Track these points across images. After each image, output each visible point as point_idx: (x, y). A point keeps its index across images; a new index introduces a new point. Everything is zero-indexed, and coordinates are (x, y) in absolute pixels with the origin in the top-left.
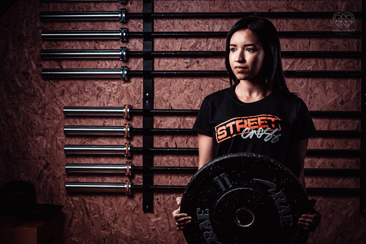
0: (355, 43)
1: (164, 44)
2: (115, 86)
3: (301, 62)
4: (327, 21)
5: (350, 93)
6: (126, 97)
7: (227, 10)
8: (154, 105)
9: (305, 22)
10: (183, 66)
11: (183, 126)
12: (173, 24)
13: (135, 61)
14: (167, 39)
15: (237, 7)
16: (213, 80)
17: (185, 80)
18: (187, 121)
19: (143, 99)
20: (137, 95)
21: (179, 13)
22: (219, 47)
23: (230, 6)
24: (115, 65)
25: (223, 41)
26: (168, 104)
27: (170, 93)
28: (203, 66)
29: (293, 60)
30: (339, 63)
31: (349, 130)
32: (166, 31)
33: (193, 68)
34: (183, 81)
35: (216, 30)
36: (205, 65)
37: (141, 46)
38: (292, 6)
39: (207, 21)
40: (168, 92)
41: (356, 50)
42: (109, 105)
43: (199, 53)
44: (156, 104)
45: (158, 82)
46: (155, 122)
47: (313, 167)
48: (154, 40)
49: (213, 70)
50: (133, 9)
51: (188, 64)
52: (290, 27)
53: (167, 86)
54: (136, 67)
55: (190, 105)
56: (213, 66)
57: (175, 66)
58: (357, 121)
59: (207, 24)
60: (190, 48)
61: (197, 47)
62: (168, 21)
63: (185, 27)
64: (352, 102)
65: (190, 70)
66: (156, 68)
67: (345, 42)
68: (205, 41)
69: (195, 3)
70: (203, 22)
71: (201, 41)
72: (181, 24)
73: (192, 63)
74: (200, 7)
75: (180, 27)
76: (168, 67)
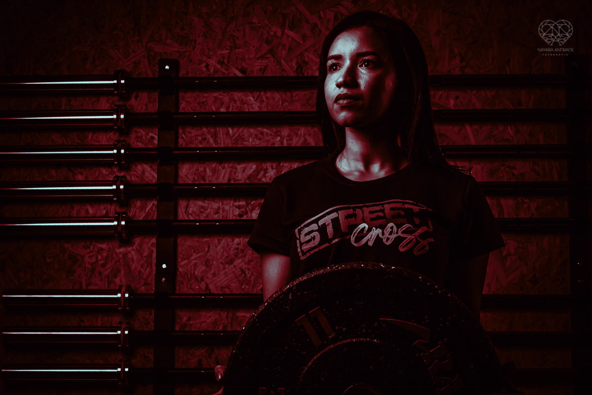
1: (197, 173)
2: (102, 252)
4: (501, 128)
5: (548, 263)
6: (123, 273)
8: (177, 288)
9: (461, 130)
10: (233, 213)
11: (232, 325)
12: (215, 136)
13: (142, 203)
14: (203, 163)
17: (237, 240)
18: (240, 319)
19: (155, 274)
20: (145, 268)
21: (225, 113)
24: (104, 211)
26: (203, 285)
27: (208, 264)
30: (527, 205)
32: (202, 145)
33: (251, 215)
34: (233, 241)
35: (296, 144)
37: (153, 176)
38: (436, 100)
39: (279, 129)
40: (204, 263)
41: (556, 179)
42: (92, 287)
44: (181, 285)
45: (185, 243)
46: (178, 320)
48: (179, 166)
50: (139, 107)
51: (243, 210)
53: (202, 252)
54: (144, 215)
55: (245, 287)
57: (217, 212)
59: (279, 136)
60: (245, 179)
61: (259, 177)
62: (204, 129)
63: (236, 142)
65: (244, 219)
66: (182, 217)
67: (536, 167)
68: (274, 167)
69: (256, 96)
70: (270, 131)
71: (266, 167)
72: (230, 135)
73: (250, 207)
74: (264, 104)
75: (228, 140)
76: (204, 215)
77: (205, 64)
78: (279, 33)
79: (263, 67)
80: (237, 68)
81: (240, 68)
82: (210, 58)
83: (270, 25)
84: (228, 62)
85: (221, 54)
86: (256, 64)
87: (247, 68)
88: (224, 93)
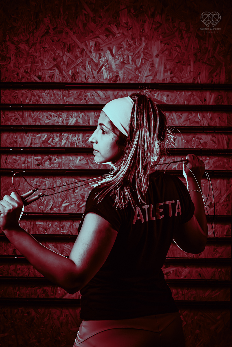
0: (225, 139)
1: (12, 139)
3: (165, 161)
4: (194, 115)
5: (219, 195)
7: (83, 102)
9: (170, 115)
10: (33, 163)
11: (33, 230)
12: (22, 117)
14: (16, 133)
15: (94, 99)
16: (67, 179)
17: (36, 180)
18: (38, 226)
21: (28, 104)
22: (74, 142)
23: (86, 97)
25: (78, 136)
28: (55, 163)
30: (208, 161)
31: (218, 236)
32: (14, 124)
33: (45, 166)
34: (34, 180)
35: (71, 124)
36: (58, 163)
38: (155, 97)
39: (61, 113)
41: (226, 147)
43: (51, 149)
45: (5, 181)
47: (178, 276)
48: (1, 134)
49: (67, 168)
51: (39, 161)
53: (15, 186)
55: (41, 208)
56: (67, 163)
57: (24, 163)
58: (227, 226)
59: (61, 117)
60: (41, 144)
61: (49, 142)
62: (16, 113)
63: (35, 120)
64: (222, 205)
65: (41, 168)
66: (4, 166)
67: (214, 139)
68: (58, 136)
69: (47, 93)
70: (56, 114)
71: (53, 136)
72: (32, 116)
73: (44, 160)
74: (52, 98)
75: (30, 120)
76: (17, 164)
77: (16, 73)
78: (61, 54)
79: (52, 75)
80: (36, 76)
82: (19, 69)
83: (56, 49)
84: (30, 72)
85: (26, 67)
86: (47, 73)
87: (42, 76)
88: (28, 91)
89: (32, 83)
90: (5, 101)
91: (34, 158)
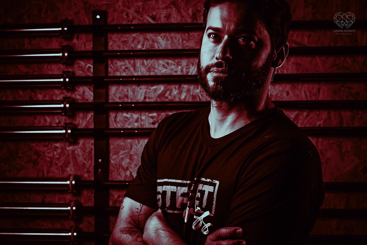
1: (122, 93)
2: (57, 149)
3: (307, 116)
4: (342, 59)
6: (72, 164)
8: (110, 175)
9: (312, 60)
10: (148, 121)
12: (134, 66)
13: (83, 115)
14: (126, 86)
19: (94, 166)
20: (87, 160)
21: (141, 50)
22: (196, 95)
24: (57, 121)
26: (128, 173)
27: (131, 158)
29: (297, 112)
30: (360, 115)
32: (124, 74)
35: (192, 73)
37: (91, 95)
38: (294, 38)
39: (180, 60)
40: (128, 157)
42: (51, 175)
43: (169, 104)
44: (113, 173)
45: (114, 143)
46: (111, 197)
48: (109, 88)
50: (80, 46)
51: (155, 119)
52: (292, 67)
53: (127, 149)
54: (85, 123)
57: (137, 121)
59: (180, 65)
60: (156, 98)
61: (166, 95)
62: (127, 61)
66: (113, 125)
68: (177, 88)
69: (163, 36)
70: (174, 62)
71: (171, 88)
72: (145, 65)
74: (169, 42)
75: (143, 69)
76: (128, 123)
77: (126, 13)
79: (168, 15)
80: (149, 16)
81: (151, 15)
82: (130, 9)
84: (143, 11)
85: (137, 5)
86: (163, 12)
87: (156, 16)
88: (140, 34)
89: (145, 25)
90: (113, 47)
91: (148, 116)
